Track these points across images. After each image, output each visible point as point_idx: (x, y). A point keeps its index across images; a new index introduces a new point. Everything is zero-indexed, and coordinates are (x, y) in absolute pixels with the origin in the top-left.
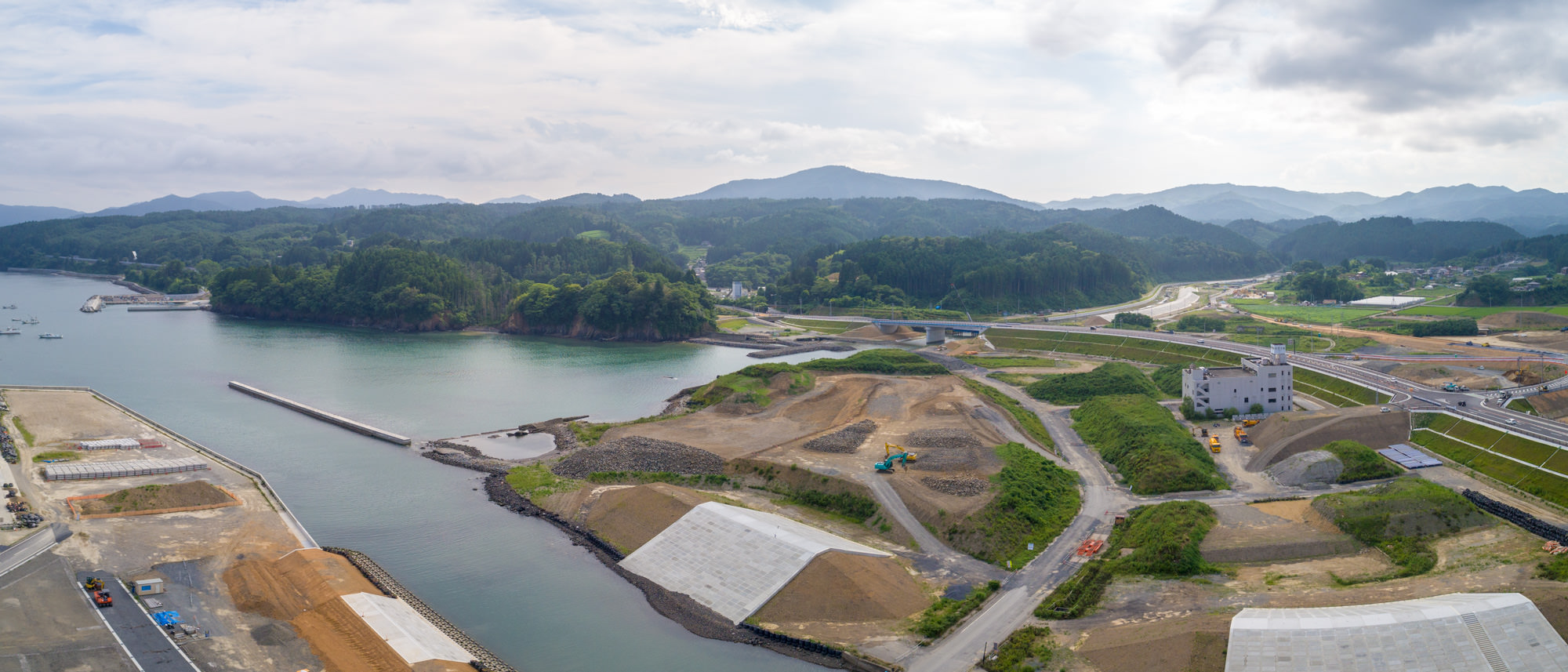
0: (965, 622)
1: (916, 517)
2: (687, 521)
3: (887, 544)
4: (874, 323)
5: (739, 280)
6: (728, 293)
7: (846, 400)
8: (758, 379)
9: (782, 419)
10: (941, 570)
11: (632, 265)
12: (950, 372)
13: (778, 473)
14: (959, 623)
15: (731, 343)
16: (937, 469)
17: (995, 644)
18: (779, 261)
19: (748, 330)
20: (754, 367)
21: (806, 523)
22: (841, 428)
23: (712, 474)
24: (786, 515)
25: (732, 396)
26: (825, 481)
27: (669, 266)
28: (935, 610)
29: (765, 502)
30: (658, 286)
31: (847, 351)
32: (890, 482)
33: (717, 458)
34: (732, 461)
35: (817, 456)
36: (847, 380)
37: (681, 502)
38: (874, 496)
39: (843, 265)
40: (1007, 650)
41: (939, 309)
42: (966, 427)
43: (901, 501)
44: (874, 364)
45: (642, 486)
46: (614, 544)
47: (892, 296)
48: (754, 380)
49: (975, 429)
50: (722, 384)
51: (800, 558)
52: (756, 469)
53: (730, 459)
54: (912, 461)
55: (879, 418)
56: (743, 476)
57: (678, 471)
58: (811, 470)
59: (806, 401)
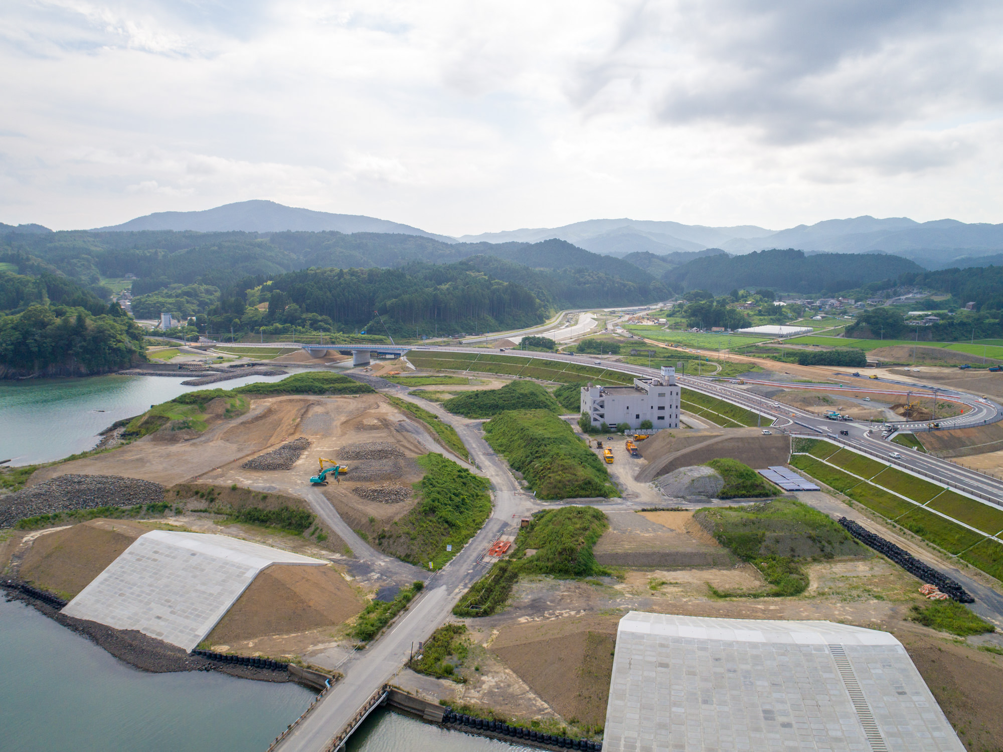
0: (394, 623)
1: (349, 525)
2: (131, 553)
3: (323, 552)
4: (304, 348)
5: (168, 311)
6: (157, 324)
7: (281, 420)
8: (193, 406)
9: (220, 443)
10: (373, 574)
11: (47, 299)
12: (376, 390)
13: (219, 494)
14: (389, 624)
15: (164, 372)
16: (366, 479)
17: (420, 643)
18: (208, 292)
19: (180, 359)
20: (189, 394)
21: (249, 540)
22: (277, 447)
23: (153, 503)
24: (229, 534)
25: (168, 424)
26: (265, 498)
27: (91, 299)
28: (368, 613)
29: (209, 524)
30: (80, 319)
31: (279, 374)
32: (325, 494)
33: (157, 486)
34: (172, 487)
35: (255, 475)
36: (281, 402)
37: (123, 535)
38: (311, 508)
39: (272, 295)
40: (430, 648)
41: (364, 334)
42: (391, 440)
43: (335, 511)
44: (306, 386)
45: (79, 525)
46: (54, 591)
47: (320, 323)
48: (190, 407)
49: (399, 441)
50: (156, 413)
51: (246, 575)
52: (197, 493)
53: (170, 485)
54: (343, 473)
55: (312, 435)
56: (184, 501)
57: (117, 504)
58: (251, 489)
59: (242, 423)
